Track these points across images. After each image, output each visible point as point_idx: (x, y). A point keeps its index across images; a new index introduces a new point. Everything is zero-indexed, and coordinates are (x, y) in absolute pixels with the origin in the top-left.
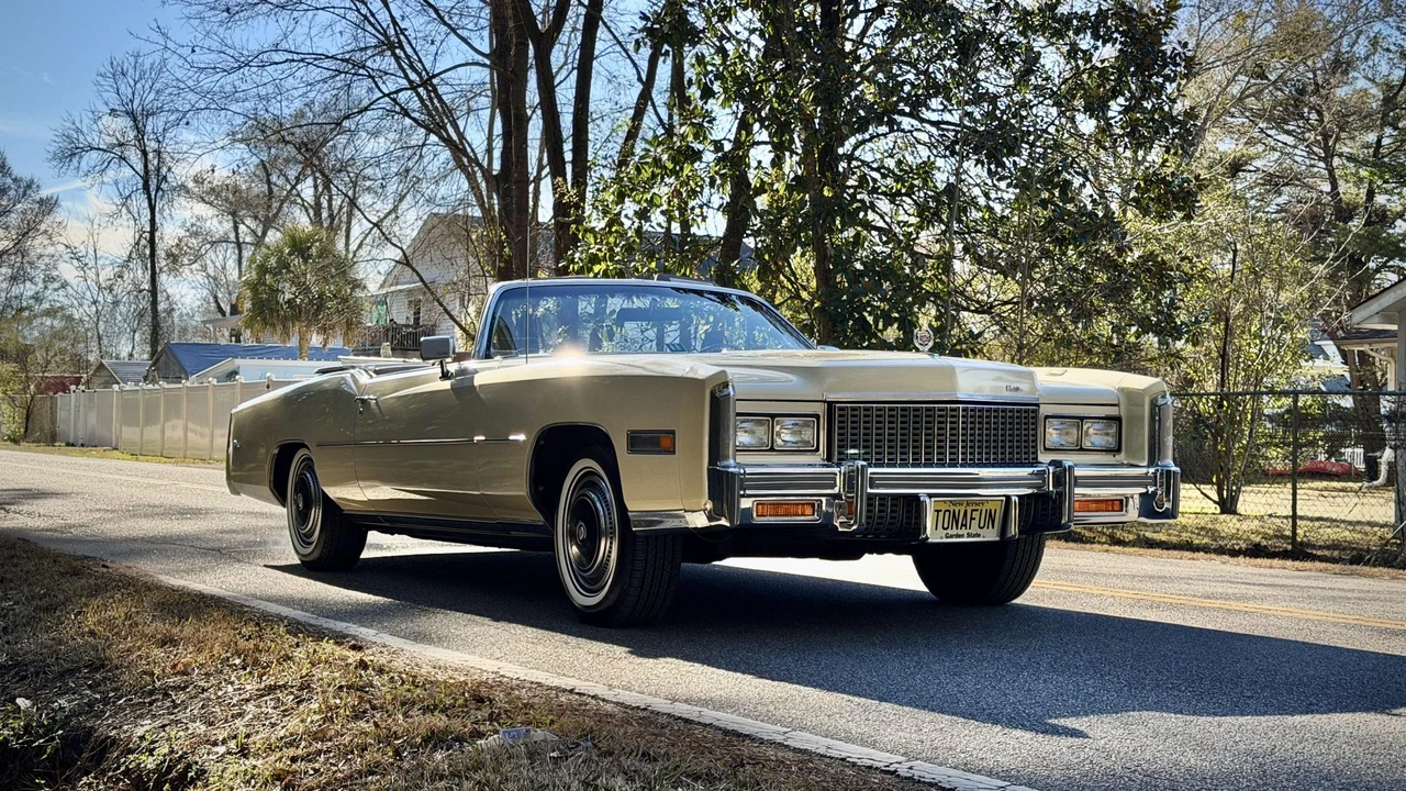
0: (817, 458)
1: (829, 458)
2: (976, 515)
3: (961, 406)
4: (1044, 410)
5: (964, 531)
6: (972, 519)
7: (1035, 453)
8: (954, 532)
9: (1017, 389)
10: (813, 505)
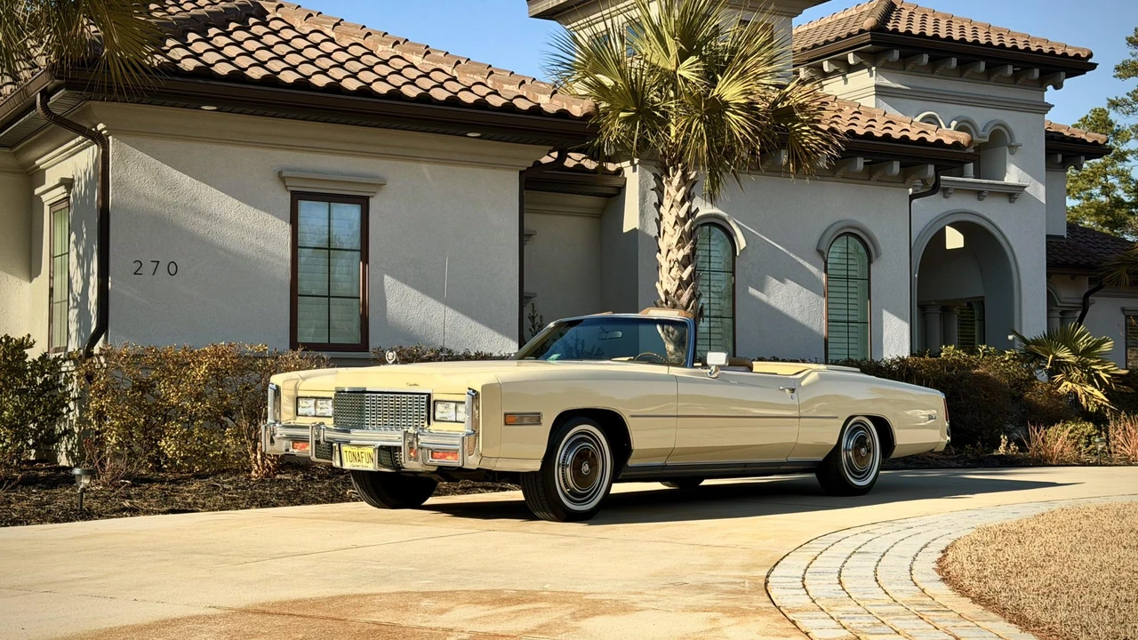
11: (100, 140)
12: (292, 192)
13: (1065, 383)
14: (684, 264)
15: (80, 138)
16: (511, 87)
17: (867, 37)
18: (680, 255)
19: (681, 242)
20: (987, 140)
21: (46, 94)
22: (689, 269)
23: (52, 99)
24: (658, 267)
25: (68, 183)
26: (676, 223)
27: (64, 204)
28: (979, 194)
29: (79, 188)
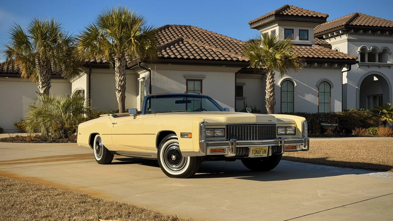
0: (225, 138)
1: (227, 138)
2: (262, 151)
3: (258, 126)
4: (277, 125)
5: (259, 155)
6: (261, 152)
7: (275, 136)
8: (257, 155)
9: (271, 121)
10: (224, 149)
11: (149, 71)
12: (187, 79)
13: (385, 118)
14: (271, 92)
15: (145, 70)
16: (233, 55)
17: (343, 27)
18: (270, 90)
19: (270, 87)
20: (382, 52)
21: (140, 63)
22: (272, 93)
23: (141, 64)
24: (266, 93)
25: (144, 78)
26: (269, 83)
27: (143, 82)
28: (379, 67)
29: (146, 78)
